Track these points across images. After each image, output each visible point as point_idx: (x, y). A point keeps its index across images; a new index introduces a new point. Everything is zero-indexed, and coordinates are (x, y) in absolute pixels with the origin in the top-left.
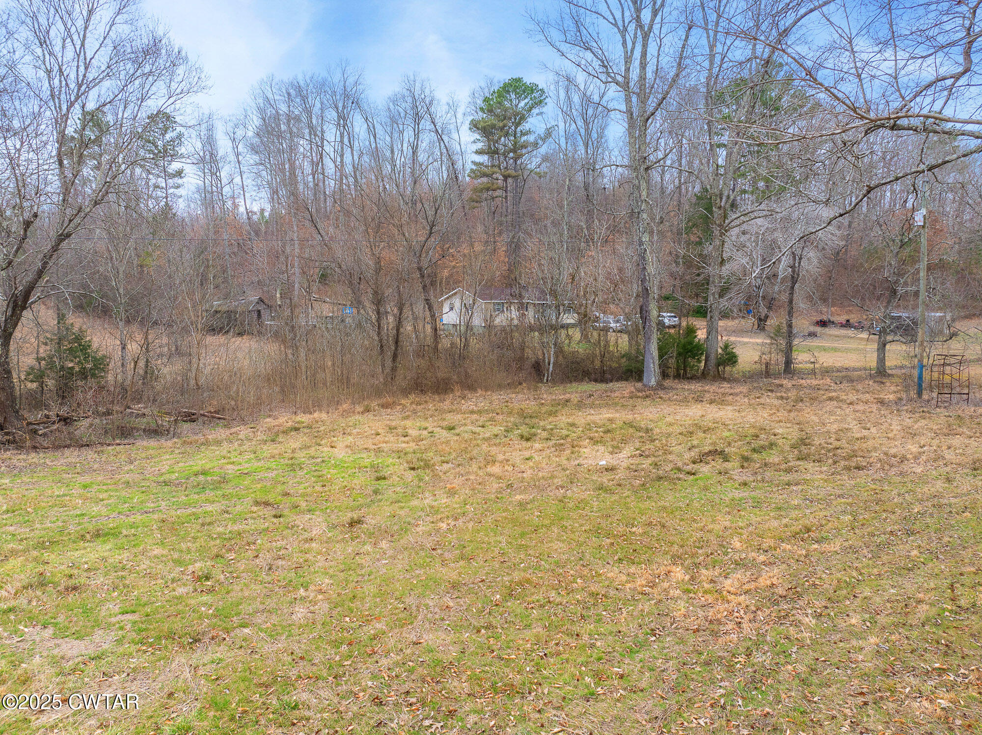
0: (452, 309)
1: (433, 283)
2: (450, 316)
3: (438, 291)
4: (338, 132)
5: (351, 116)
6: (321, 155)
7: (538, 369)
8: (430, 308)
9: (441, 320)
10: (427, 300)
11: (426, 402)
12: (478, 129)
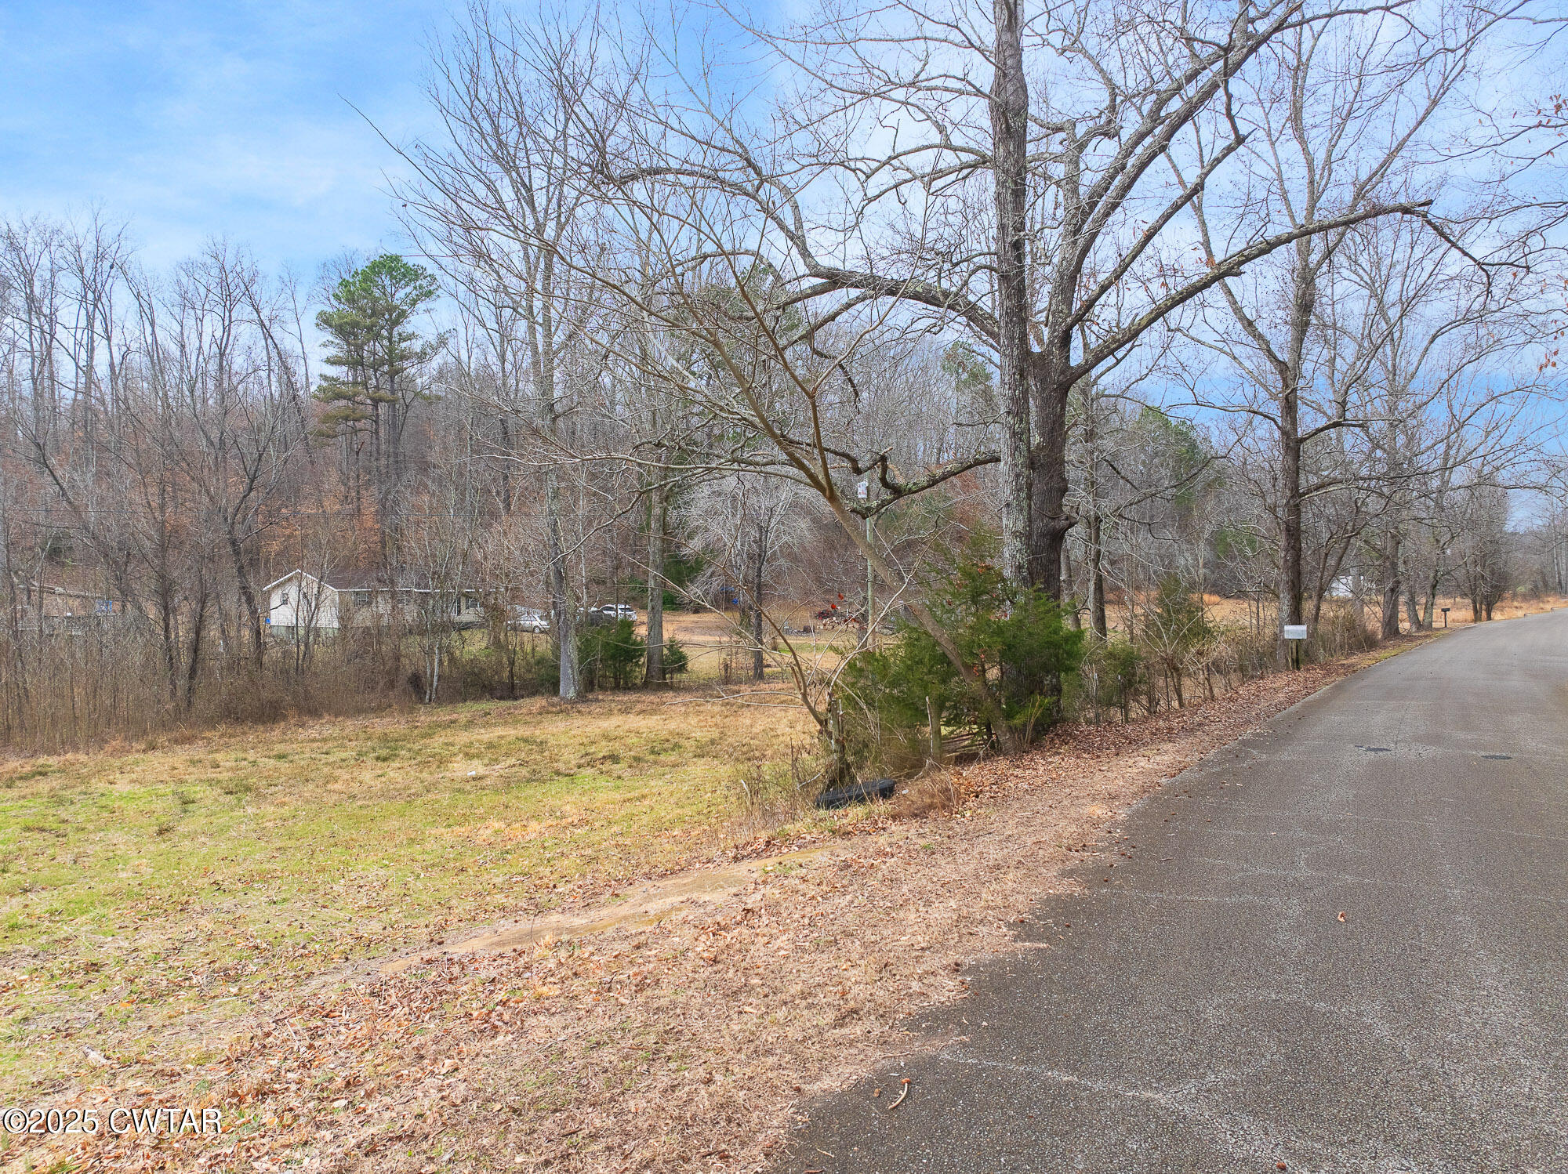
0: (285, 602)
1: (254, 563)
2: (281, 615)
3: (262, 573)
4: (83, 312)
5: (107, 288)
6: (49, 348)
7: (417, 685)
8: (250, 600)
9: (267, 620)
10: (245, 590)
11: (244, 733)
12: (331, 326)
